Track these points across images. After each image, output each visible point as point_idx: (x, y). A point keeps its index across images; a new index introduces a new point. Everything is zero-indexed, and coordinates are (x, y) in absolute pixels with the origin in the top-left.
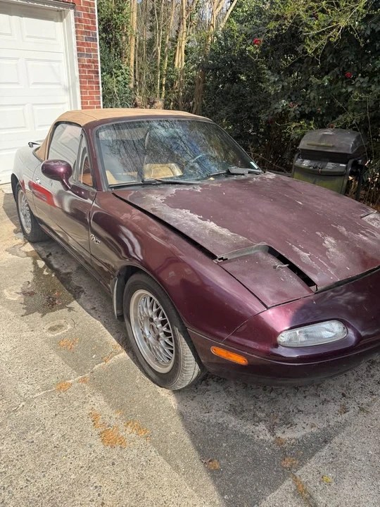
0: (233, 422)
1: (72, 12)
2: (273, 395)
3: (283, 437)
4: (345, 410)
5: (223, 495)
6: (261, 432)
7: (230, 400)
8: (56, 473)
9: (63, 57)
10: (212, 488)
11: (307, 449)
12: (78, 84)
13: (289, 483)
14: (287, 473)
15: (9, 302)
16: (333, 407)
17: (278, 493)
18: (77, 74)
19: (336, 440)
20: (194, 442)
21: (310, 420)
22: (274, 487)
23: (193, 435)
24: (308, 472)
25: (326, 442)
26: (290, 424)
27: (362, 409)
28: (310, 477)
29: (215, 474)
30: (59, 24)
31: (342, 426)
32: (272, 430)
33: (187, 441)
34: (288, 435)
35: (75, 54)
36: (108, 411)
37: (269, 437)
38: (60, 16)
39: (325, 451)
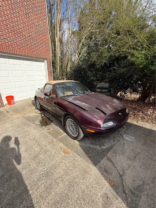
0: (92, 146)
1: (46, 60)
2: (99, 139)
3: (103, 148)
4: (114, 141)
5: (92, 161)
6: (98, 147)
7: (90, 141)
8: (55, 161)
9: (44, 70)
10: (90, 160)
11: (108, 150)
12: (48, 75)
13: (105, 157)
14: (105, 155)
15: (37, 124)
16: (112, 141)
17: (104, 160)
18: (47, 73)
19: (114, 147)
20: (84, 151)
21: (108, 144)
22: (103, 159)
23: (84, 150)
24: (109, 155)
25: (112, 148)
26: (104, 145)
27: (118, 141)
28: (110, 155)
29: (90, 157)
30: (43, 63)
31: (115, 144)
32: (100, 147)
33: (82, 151)
34: (104, 147)
35: (47, 69)
36: (64, 146)
37: (100, 148)
38: (43, 61)
39: (112, 150)
